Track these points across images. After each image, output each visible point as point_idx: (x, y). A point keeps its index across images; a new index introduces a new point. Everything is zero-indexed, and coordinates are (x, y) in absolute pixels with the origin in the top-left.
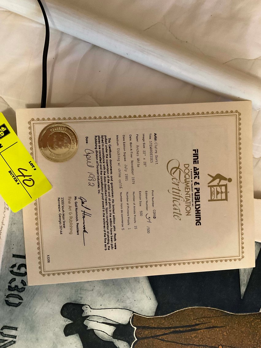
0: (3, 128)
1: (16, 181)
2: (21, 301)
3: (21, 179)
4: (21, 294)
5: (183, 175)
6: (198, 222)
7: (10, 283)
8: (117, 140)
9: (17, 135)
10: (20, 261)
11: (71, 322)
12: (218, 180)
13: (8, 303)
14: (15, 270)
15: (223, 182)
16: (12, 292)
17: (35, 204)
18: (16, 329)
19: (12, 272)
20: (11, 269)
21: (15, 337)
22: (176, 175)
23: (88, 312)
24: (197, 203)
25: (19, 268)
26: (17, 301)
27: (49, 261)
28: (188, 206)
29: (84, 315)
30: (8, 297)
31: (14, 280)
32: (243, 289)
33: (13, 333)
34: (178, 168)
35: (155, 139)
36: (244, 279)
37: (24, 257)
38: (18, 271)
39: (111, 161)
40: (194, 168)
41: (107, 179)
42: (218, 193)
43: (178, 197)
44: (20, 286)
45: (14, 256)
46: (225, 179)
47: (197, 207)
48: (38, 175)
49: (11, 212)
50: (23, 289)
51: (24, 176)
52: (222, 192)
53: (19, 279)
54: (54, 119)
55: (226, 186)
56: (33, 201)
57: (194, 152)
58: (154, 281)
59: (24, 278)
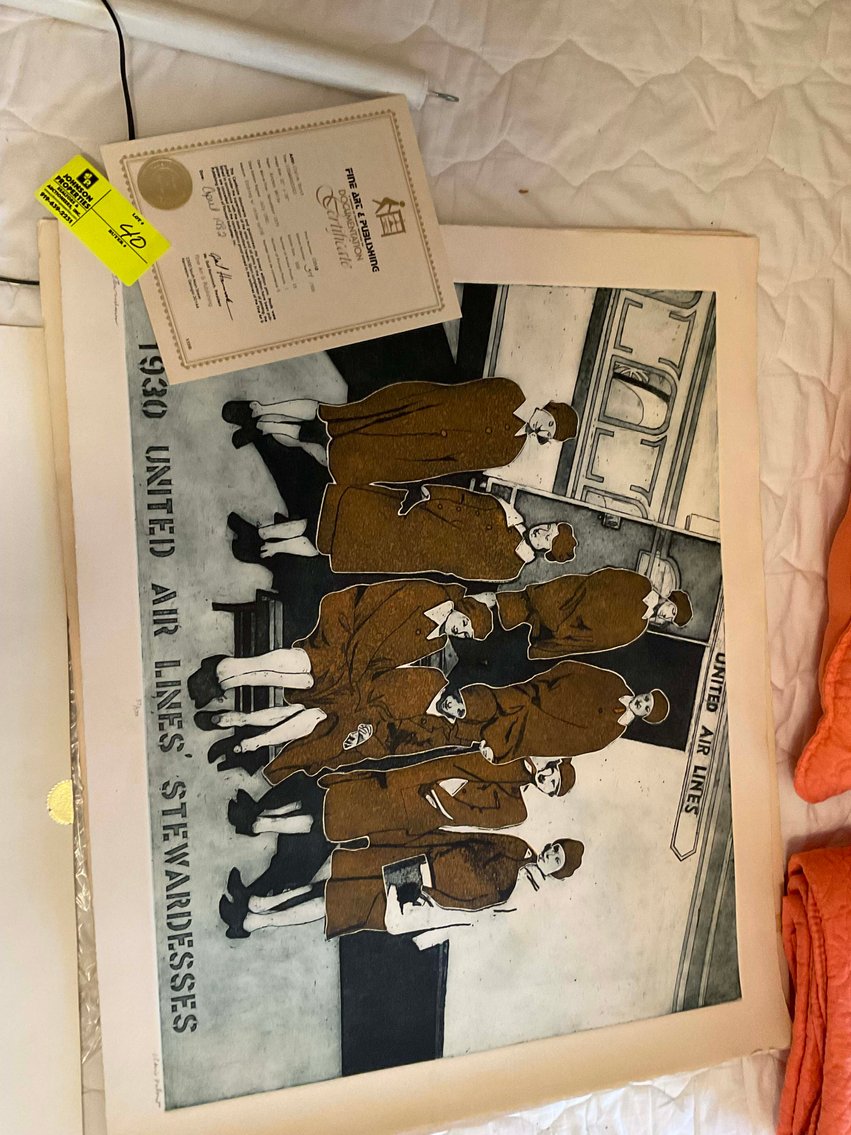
0: (87, 175)
1: (121, 243)
2: (164, 409)
3: (127, 239)
4: (163, 399)
5: (340, 205)
6: (375, 267)
7: (144, 385)
8: (243, 170)
9: (107, 179)
10: (152, 353)
11: (239, 428)
12: (387, 206)
13: (148, 414)
14: (147, 366)
15: (394, 208)
16: (151, 398)
17: (154, 271)
18: (166, 449)
19: (143, 370)
20: (141, 366)
21: (168, 460)
22: (332, 205)
23: (258, 410)
24: (368, 241)
25: (152, 363)
26: (159, 409)
27: (190, 348)
28: (357, 247)
29: (254, 416)
30: (145, 405)
31: (148, 380)
32: (454, 351)
33: (163, 455)
34: (331, 197)
35: (293, 161)
36: (453, 337)
37: (155, 347)
38: (151, 368)
39: (240, 199)
40: (353, 194)
41: (241, 224)
42: (391, 224)
43: (341, 237)
44: (159, 387)
45: (141, 347)
46: (395, 203)
47: (369, 246)
48: (147, 230)
49: (124, 286)
50: (163, 392)
51: (131, 235)
52: (396, 222)
53: (154, 378)
54: (153, 152)
55: (399, 212)
56: (149, 268)
57: (347, 173)
58: (335, 355)
59: (161, 376)
